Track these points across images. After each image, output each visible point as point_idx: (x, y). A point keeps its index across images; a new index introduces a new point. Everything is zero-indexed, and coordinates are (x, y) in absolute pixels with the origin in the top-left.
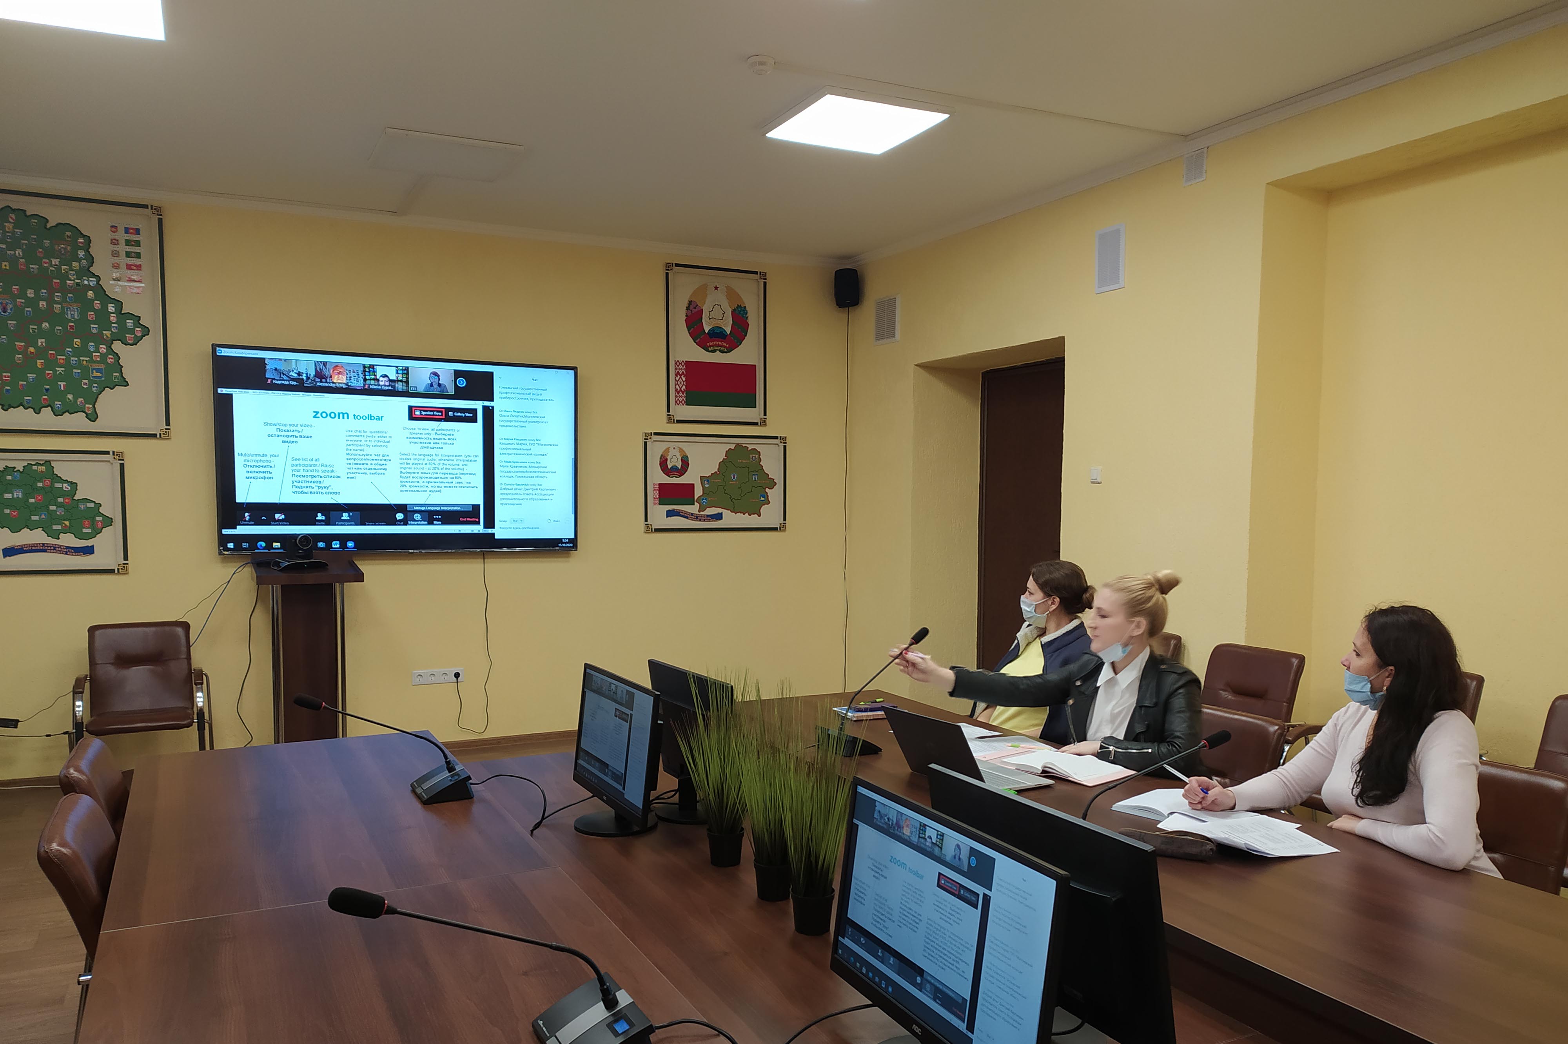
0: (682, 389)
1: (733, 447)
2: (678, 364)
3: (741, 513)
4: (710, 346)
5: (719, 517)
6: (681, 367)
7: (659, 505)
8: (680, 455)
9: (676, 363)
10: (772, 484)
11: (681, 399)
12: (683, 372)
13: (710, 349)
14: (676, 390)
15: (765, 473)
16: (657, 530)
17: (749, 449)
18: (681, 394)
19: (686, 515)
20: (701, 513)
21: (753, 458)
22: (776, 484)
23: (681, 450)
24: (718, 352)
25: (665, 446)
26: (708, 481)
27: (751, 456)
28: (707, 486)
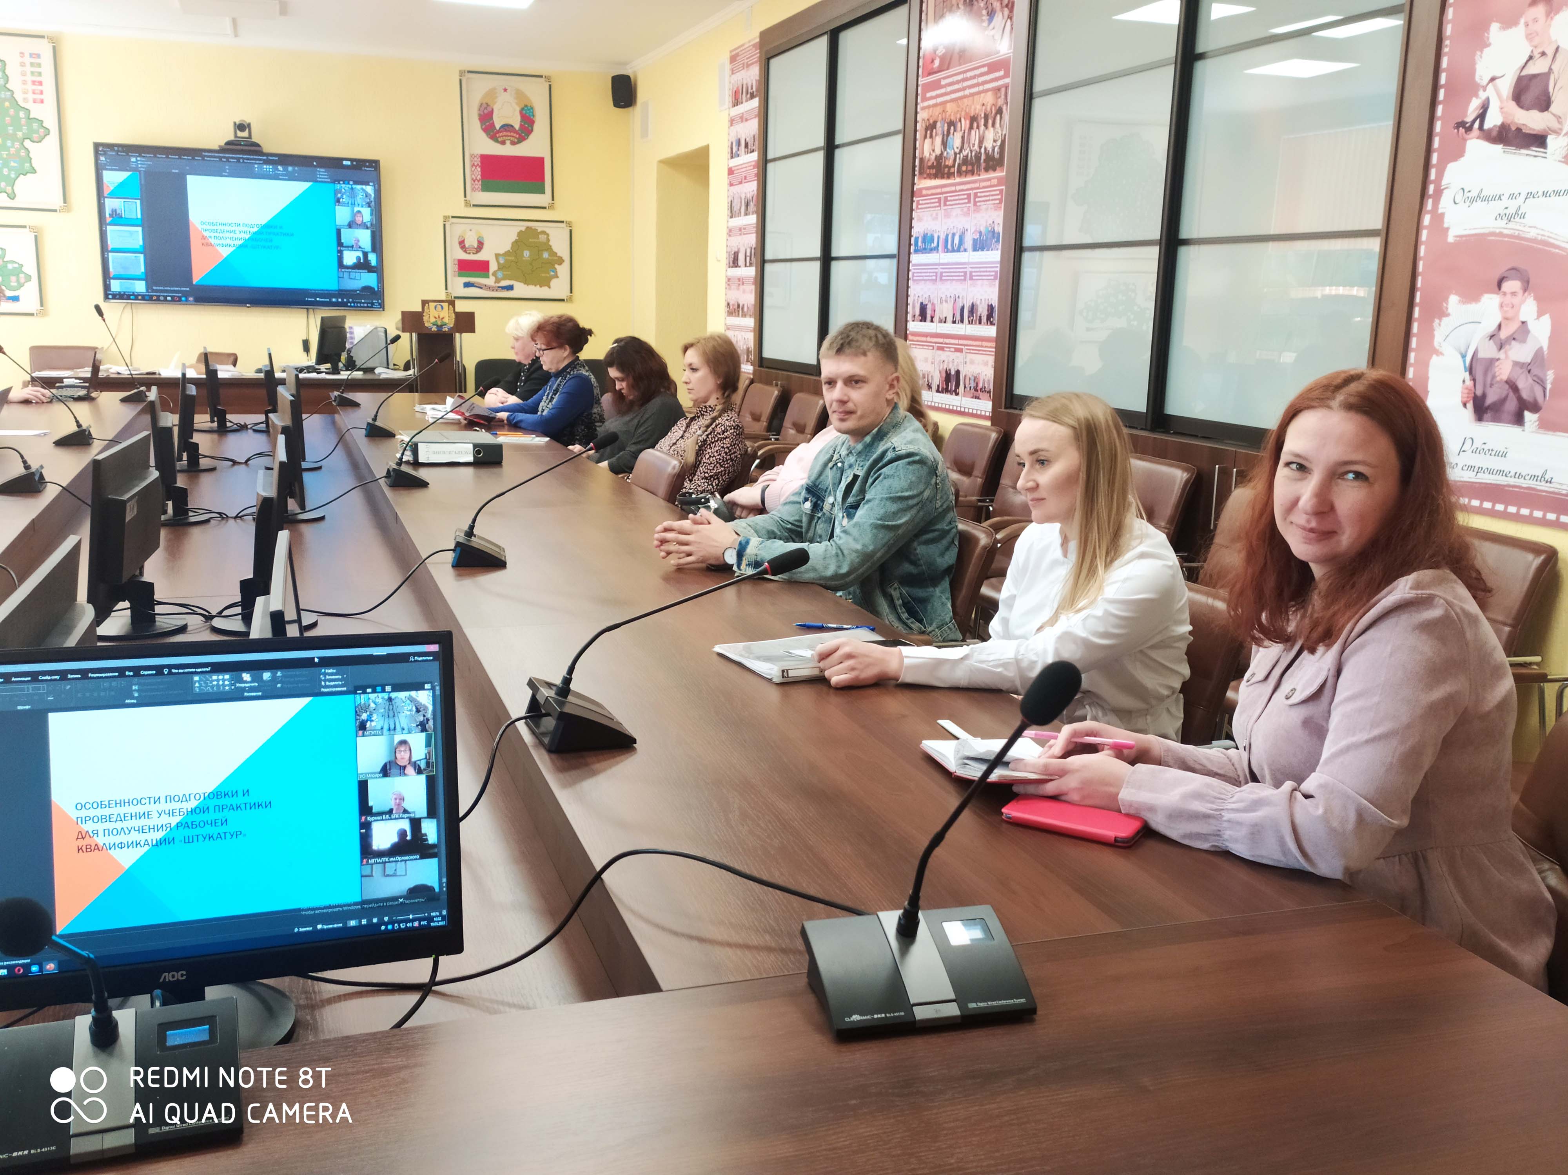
0: (479, 177)
1: (523, 229)
3: (533, 285)
4: (501, 140)
5: (512, 288)
6: (476, 159)
7: (458, 278)
8: (476, 236)
9: (471, 156)
10: (560, 261)
11: (477, 187)
12: (478, 165)
13: (500, 142)
14: (473, 179)
15: (554, 252)
17: (539, 231)
18: (476, 182)
19: (481, 287)
20: (496, 285)
22: (563, 261)
23: (476, 232)
24: (508, 145)
25: (463, 228)
26: (502, 258)
27: (541, 237)
28: (501, 262)
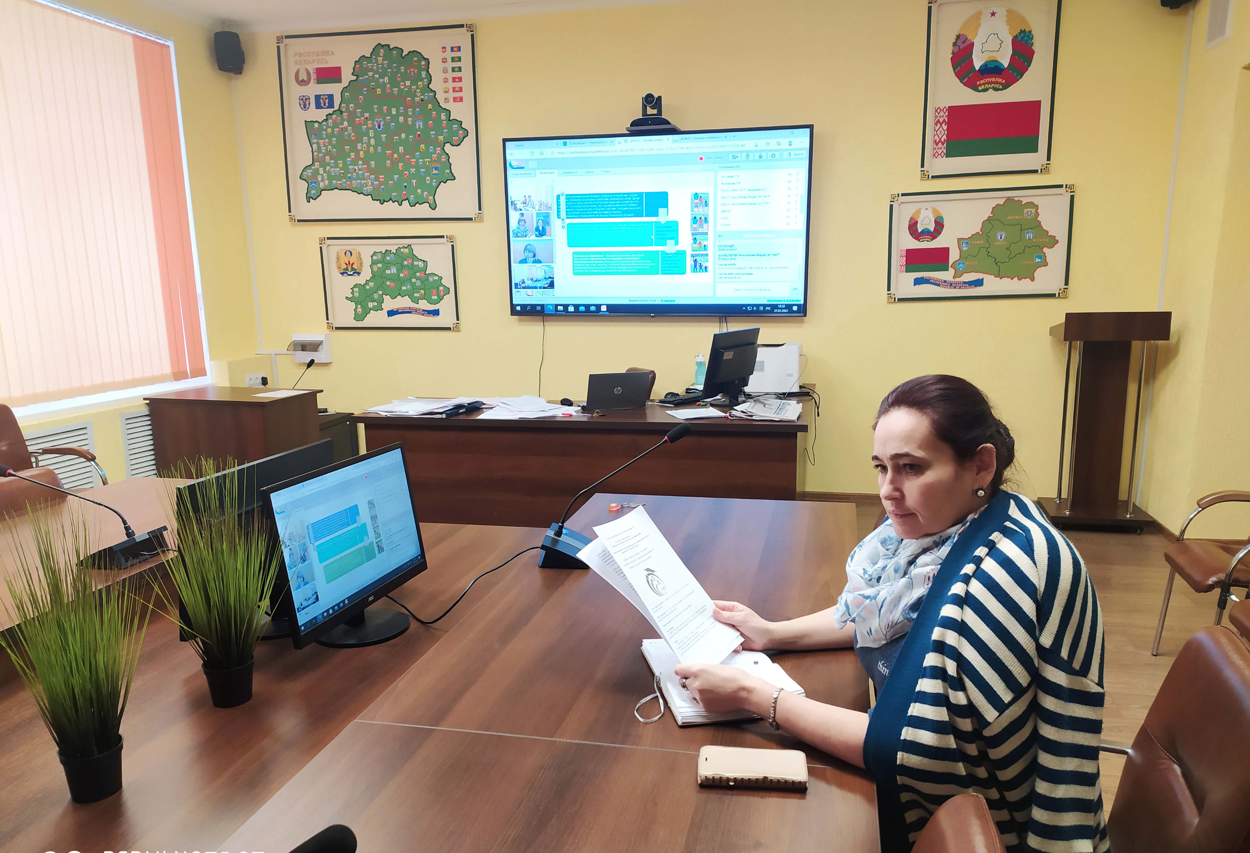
0: (943, 140)
1: (1001, 202)
2: (939, 111)
3: (1008, 278)
4: (980, 85)
5: (979, 283)
6: (941, 114)
7: (906, 272)
8: (934, 216)
9: (936, 111)
10: (1053, 241)
11: (940, 151)
12: (944, 120)
13: (980, 88)
14: (935, 141)
15: (1044, 230)
16: (901, 300)
17: (1023, 203)
18: (940, 145)
19: (937, 283)
20: (957, 280)
21: (1028, 214)
22: (1057, 242)
23: (935, 211)
24: (991, 90)
25: (917, 206)
26: (967, 243)
27: (1025, 211)
28: (965, 249)
